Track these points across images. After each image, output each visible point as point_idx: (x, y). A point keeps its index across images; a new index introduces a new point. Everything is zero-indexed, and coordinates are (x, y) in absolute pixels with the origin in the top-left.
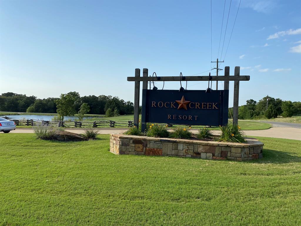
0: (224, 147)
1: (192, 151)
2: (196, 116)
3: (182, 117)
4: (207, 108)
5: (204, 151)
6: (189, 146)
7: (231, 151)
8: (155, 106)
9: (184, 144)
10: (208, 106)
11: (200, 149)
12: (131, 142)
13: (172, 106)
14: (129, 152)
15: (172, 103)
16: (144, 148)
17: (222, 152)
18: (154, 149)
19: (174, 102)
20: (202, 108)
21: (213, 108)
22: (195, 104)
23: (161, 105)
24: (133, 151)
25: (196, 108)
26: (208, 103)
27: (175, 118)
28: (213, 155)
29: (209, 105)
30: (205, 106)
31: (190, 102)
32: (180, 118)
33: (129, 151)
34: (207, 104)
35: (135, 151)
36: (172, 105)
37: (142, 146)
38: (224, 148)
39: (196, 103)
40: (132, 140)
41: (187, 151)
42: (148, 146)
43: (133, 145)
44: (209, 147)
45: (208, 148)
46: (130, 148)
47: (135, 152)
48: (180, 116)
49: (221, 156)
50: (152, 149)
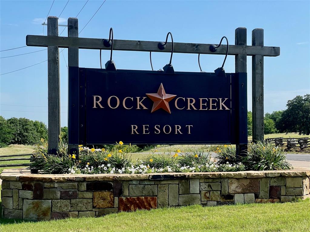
0: (274, 178)
1: (219, 192)
2: (189, 126)
3: (161, 129)
4: (209, 108)
5: (240, 191)
6: (211, 184)
7: (285, 186)
8: (102, 107)
9: (202, 181)
10: (211, 104)
11: (233, 187)
12: (84, 187)
13: (140, 105)
14: (79, 211)
15: (138, 98)
16: (116, 198)
17: (271, 188)
18: (138, 198)
19: (144, 98)
20: (201, 109)
21: (221, 109)
22: (187, 100)
23: (114, 102)
24: (90, 207)
25: (189, 109)
26: (211, 99)
27: (146, 131)
28: (257, 197)
29: (214, 102)
30: (206, 104)
31: (175, 98)
32: (157, 132)
33: (79, 209)
34: (209, 100)
35: (94, 207)
36: (139, 103)
37: (110, 195)
38: (275, 180)
39: (189, 99)
40: (85, 184)
41: (208, 195)
42: (126, 193)
43: (89, 195)
44: (249, 181)
45: (246, 183)
46: (81, 202)
47: (94, 210)
48: (157, 127)
49: (271, 197)
50: (134, 199)
